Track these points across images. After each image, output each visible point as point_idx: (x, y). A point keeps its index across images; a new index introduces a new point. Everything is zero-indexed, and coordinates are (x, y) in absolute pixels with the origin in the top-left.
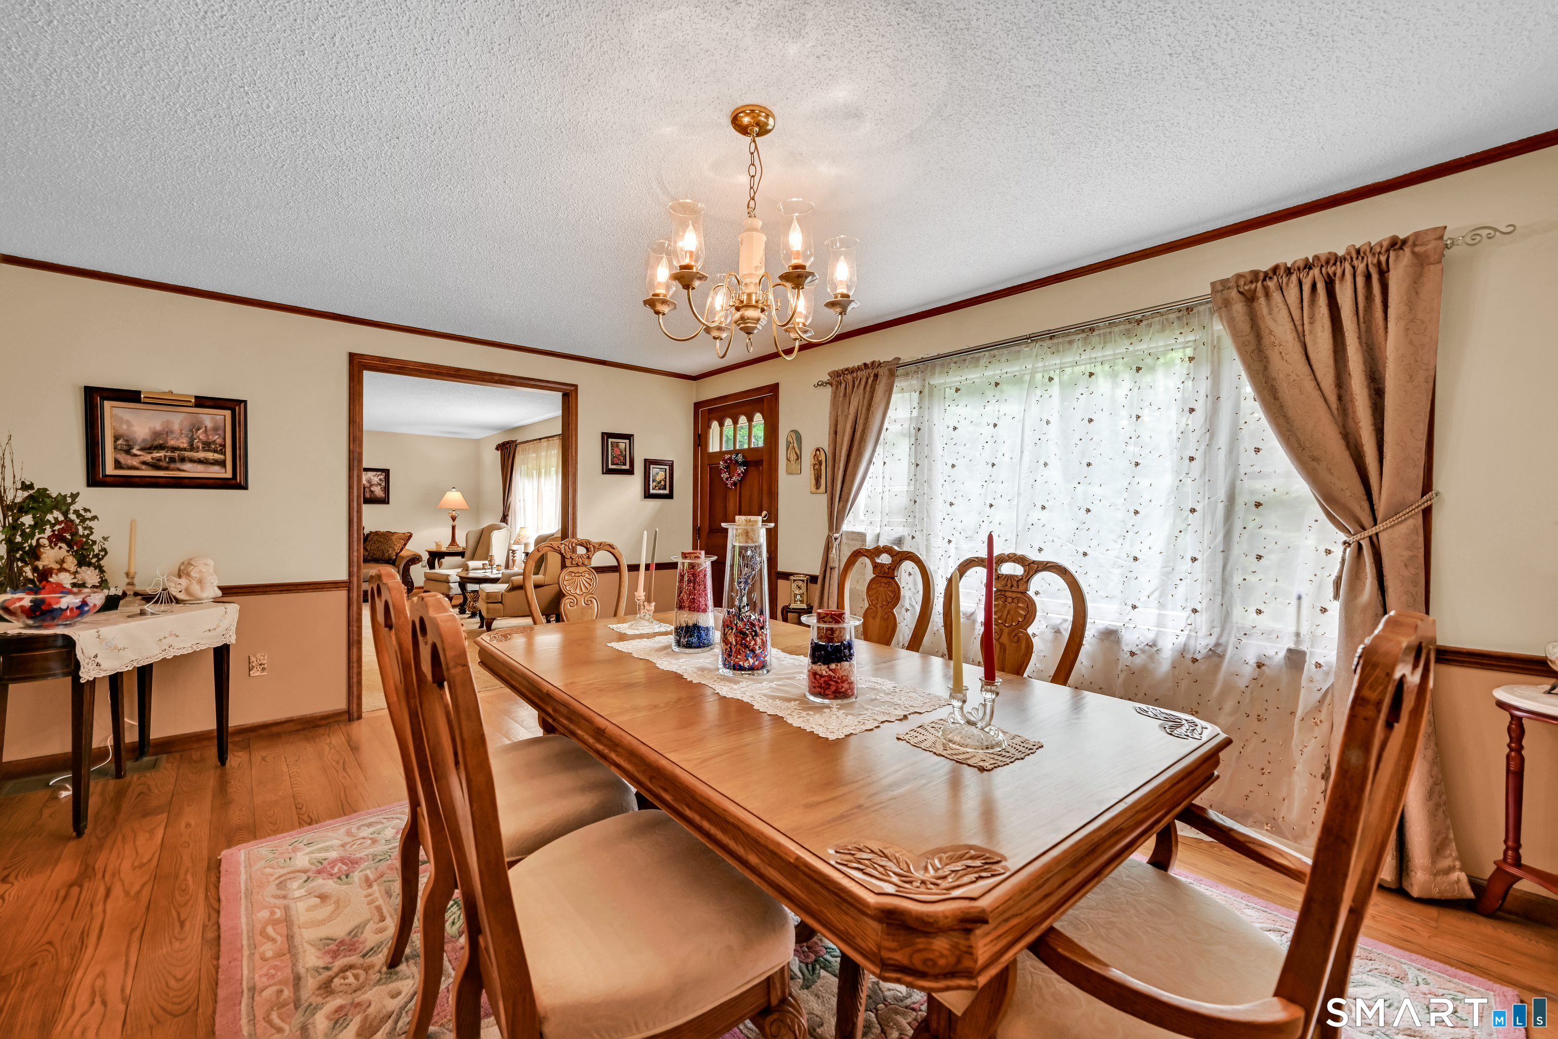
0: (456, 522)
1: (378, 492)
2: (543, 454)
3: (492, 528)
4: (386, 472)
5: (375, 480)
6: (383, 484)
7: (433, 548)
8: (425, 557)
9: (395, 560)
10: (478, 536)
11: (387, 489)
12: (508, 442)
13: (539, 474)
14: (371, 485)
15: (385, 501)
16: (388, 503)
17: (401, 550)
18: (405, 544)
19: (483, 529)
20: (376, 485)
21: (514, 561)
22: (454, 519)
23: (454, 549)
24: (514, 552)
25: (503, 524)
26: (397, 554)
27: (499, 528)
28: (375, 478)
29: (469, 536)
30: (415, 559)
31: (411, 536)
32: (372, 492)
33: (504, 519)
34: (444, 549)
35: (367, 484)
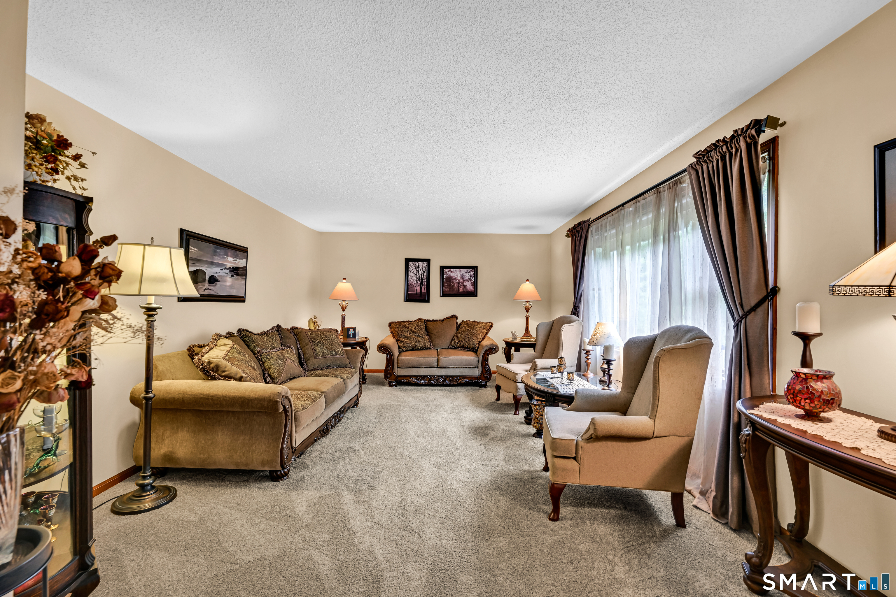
0: (530, 314)
1: (469, 286)
2: (628, 226)
3: (563, 321)
4: (475, 268)
5: (467, 276)
6: (473, 280)
7: (510, 339)
8: (502, 346)
9: (478, 348)
10: (548, 328)
11: (475, 284)
12: (579, 224)
13: (622, 253)
14: (464, 281)
15: (473, 294)
16: (476, 296)
17: (483, 339)
18: (487, 334)
19: (554, 321)
20: (467, 281)
21: (588, 365)
22: (527, 310)
23: (526, 341)
24: (587, 352)
25: (575, 317)
26: (480, 342)
27: (570, 322)
28: (467, 274)
29: (540, 328)
30: (493, 349)
31: (491, 326)
32: (465, 286)
33: (575, 311)
34: (519, 340)
35: (461, 280)
